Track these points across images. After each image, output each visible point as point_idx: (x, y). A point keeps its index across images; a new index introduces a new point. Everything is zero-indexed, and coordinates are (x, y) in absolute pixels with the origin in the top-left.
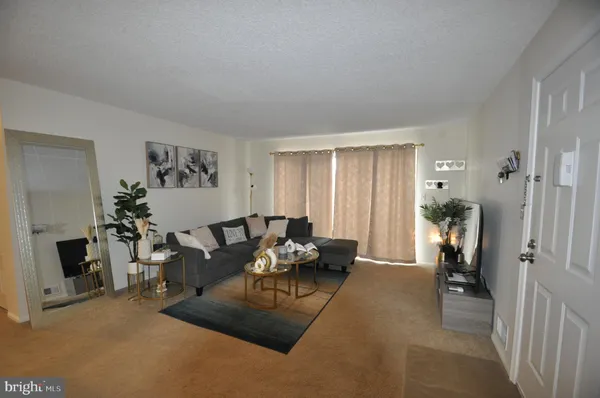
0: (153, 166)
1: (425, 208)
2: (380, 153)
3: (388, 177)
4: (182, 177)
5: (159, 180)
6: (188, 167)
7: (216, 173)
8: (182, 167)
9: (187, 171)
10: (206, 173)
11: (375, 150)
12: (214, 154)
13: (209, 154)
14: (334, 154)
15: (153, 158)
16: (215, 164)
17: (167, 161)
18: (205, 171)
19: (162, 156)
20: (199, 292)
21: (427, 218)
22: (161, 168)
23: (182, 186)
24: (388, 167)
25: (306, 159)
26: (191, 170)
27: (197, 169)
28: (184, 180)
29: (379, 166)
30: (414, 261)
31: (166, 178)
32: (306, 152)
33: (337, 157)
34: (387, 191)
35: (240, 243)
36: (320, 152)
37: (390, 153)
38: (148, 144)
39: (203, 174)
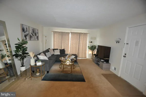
0: (23, 33)
1: (89, 47)
2: (81, 34)
3: (82, 40)
4: (31, 37)
5: (25, 38)
6: (32, 34)
7: (38, 36)
8: (30, 34)
9: (32, 35)
10: (36, 36)
11: (80, 33)
12: (38, 30)
13: (37, 30)
14: (70, 33)
15: (23, 30)
16: (38, 33)
17: (27, 31)
18: (36, 35)
19: (25, 30)
20: (48, 72)
21: (89, 49)
22: (25, 33)
23: (31, 40)
24: (82, 38)
25: (63, 34)
26: (33, 35)
27: (34, 35)
28: (31, 38)
29: (80, 37)
30: (86, 58)
31: (27, 37)
32: (63, 32)
33: (71, 34)
34: (82, 43)
35: (50, 57)
36: (66, 33)
37: (83, 34)
38: (22, 25)
39: (35, 36)
